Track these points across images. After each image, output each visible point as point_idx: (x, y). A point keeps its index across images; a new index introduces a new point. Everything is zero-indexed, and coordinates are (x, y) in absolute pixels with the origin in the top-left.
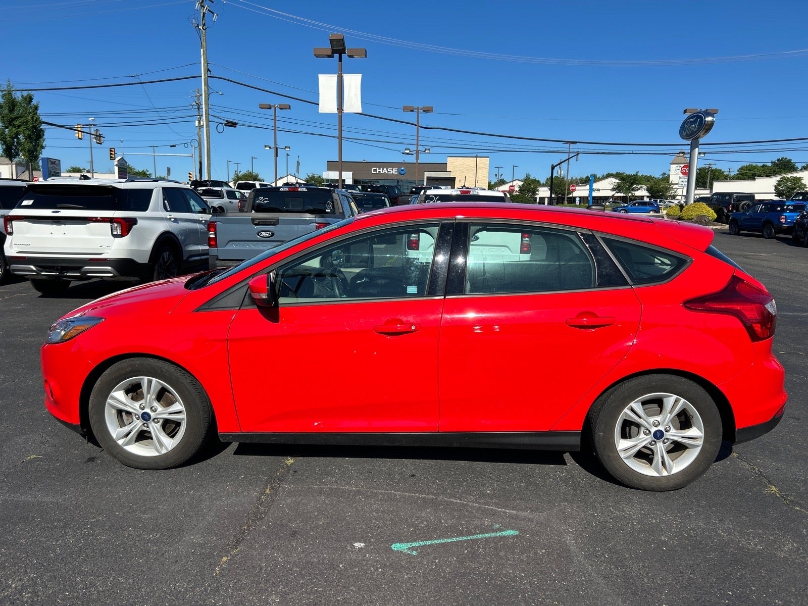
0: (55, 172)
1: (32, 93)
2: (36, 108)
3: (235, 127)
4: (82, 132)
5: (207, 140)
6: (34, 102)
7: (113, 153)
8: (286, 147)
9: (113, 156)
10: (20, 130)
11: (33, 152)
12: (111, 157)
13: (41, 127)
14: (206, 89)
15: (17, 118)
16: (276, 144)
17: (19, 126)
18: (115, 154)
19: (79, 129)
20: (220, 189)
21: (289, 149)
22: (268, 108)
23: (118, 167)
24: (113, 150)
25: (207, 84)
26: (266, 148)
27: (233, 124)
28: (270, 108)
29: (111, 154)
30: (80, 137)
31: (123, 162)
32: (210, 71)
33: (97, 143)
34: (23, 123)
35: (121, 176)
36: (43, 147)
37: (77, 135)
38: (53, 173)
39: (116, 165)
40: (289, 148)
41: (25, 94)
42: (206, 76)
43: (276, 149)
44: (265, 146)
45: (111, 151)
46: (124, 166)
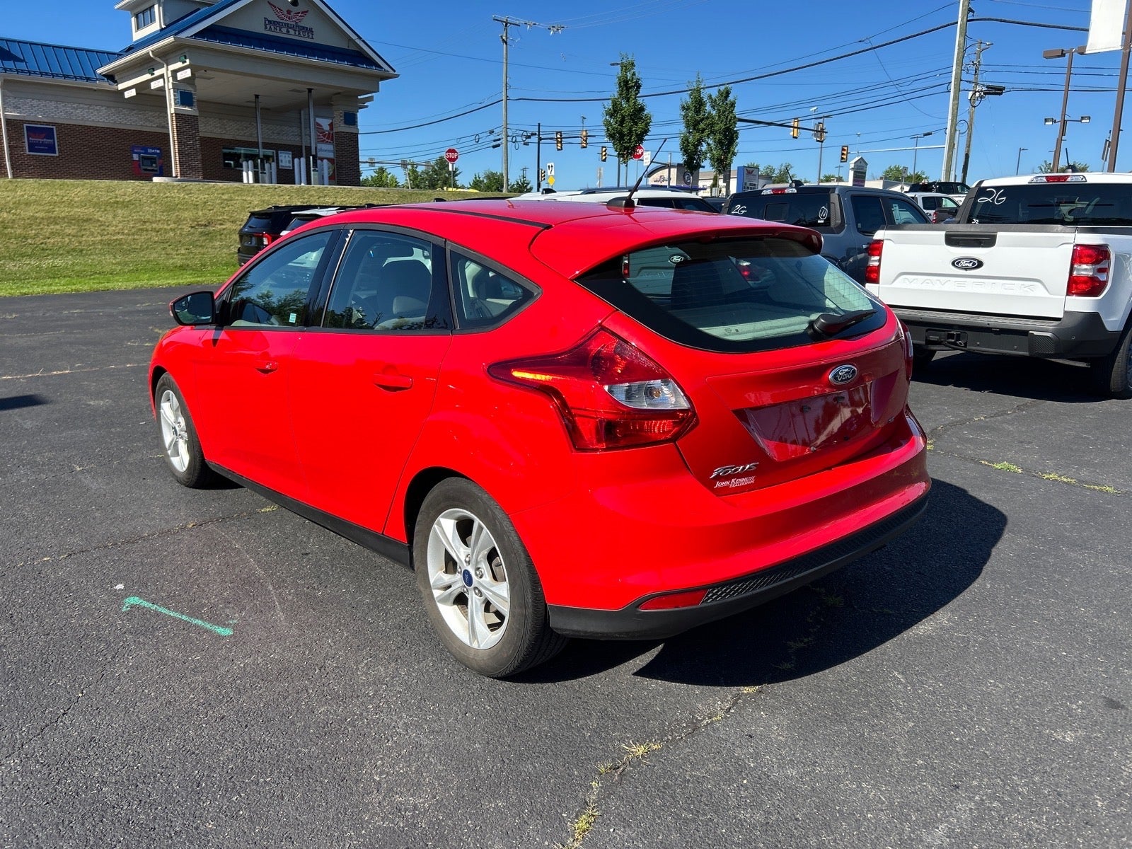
0: (751, 184)
1: (730, 86)
2: (733, 105)
3: (1000, 94)
4: (798, 128)
5: (952, 121)
6: (731, 98)
7: (845, 152)
8: (1083, 118)
9: (845, 157)
10: (704, 134)
11: (722, 161)
12: (842, 158)
13: (735, 129)
14: (962, 41)
15: (703, 119)
16: (1064, 114)
17: (703, 130)
18: (847, 153)
19: (796, 125)
20: (913, 196)
21: (1088, 121)
22: (1059, 56)
23: (855, 172)
24: (846, 148)
25: (964, 34)
26: (1047, 123)
27: (998, 91)
28: (1063, 55)
29: (843, 154)
30: (795, 135)
31: (863, 164)
32: (973, 12)
33: (817, 141)
34: (709, 125)
35: (857, 183)
36: (734, 154)
37: (792, 133)
38: (748, 185)
39: (852, 169)
40: (1089, 118)
41: (722, 88)
42: (965, 20)
43: (1065, 122)
44: (1046, 120)
45: (843, 150)
46: (862, 169)
